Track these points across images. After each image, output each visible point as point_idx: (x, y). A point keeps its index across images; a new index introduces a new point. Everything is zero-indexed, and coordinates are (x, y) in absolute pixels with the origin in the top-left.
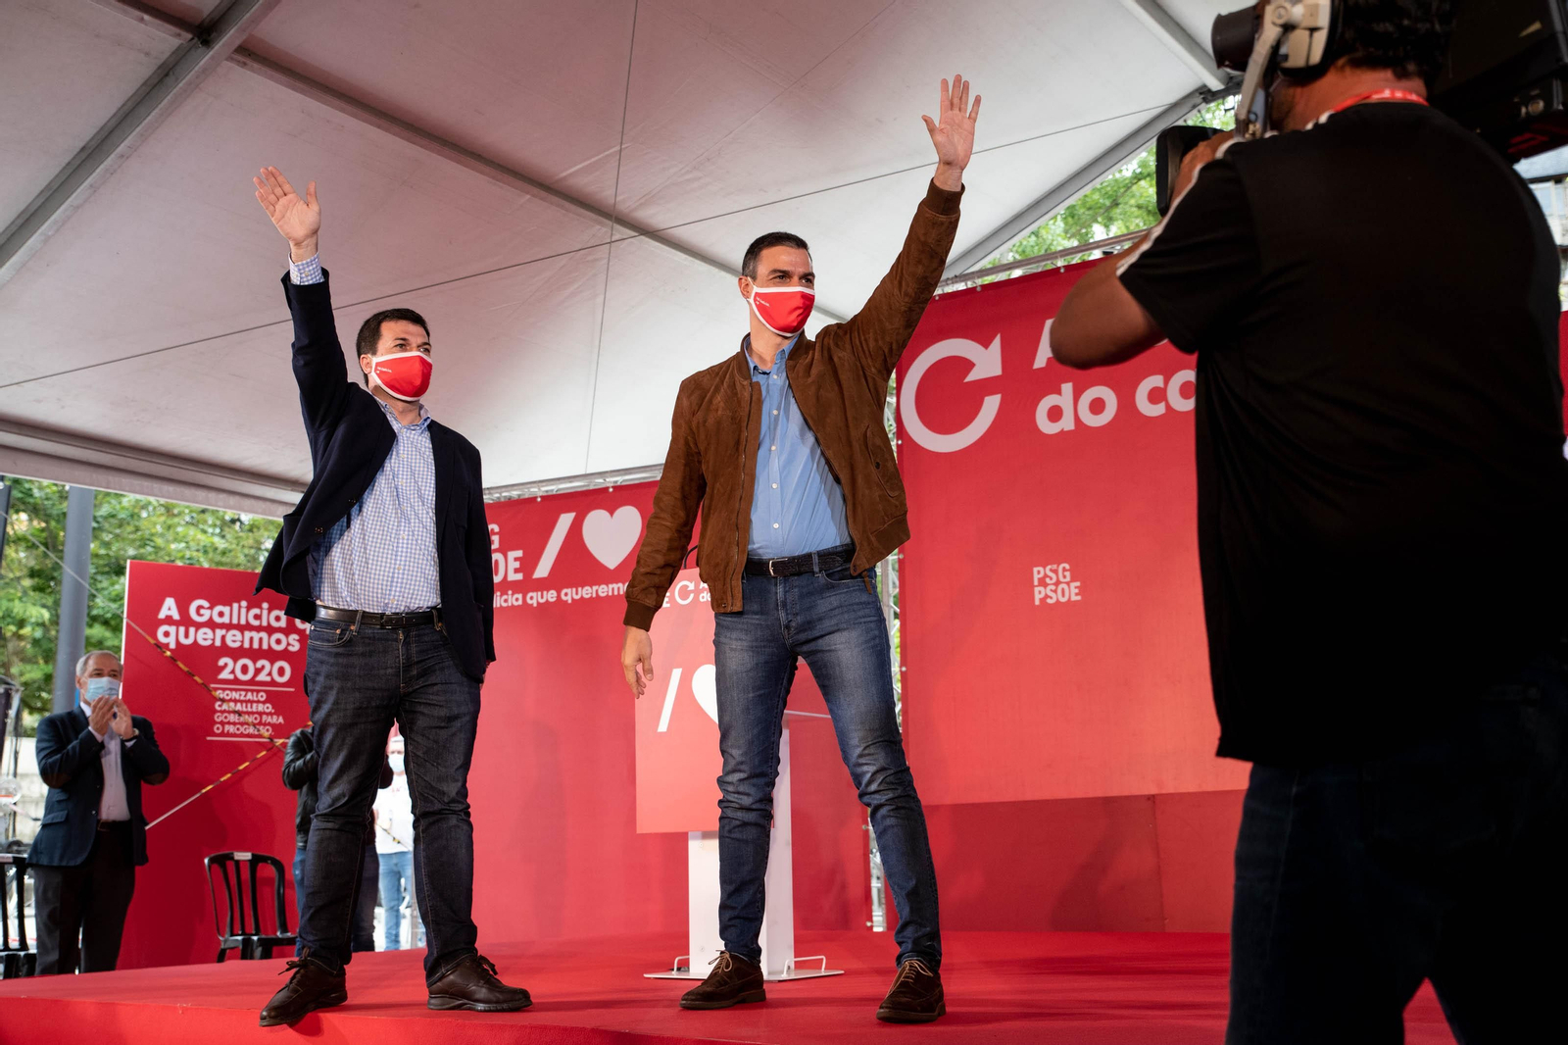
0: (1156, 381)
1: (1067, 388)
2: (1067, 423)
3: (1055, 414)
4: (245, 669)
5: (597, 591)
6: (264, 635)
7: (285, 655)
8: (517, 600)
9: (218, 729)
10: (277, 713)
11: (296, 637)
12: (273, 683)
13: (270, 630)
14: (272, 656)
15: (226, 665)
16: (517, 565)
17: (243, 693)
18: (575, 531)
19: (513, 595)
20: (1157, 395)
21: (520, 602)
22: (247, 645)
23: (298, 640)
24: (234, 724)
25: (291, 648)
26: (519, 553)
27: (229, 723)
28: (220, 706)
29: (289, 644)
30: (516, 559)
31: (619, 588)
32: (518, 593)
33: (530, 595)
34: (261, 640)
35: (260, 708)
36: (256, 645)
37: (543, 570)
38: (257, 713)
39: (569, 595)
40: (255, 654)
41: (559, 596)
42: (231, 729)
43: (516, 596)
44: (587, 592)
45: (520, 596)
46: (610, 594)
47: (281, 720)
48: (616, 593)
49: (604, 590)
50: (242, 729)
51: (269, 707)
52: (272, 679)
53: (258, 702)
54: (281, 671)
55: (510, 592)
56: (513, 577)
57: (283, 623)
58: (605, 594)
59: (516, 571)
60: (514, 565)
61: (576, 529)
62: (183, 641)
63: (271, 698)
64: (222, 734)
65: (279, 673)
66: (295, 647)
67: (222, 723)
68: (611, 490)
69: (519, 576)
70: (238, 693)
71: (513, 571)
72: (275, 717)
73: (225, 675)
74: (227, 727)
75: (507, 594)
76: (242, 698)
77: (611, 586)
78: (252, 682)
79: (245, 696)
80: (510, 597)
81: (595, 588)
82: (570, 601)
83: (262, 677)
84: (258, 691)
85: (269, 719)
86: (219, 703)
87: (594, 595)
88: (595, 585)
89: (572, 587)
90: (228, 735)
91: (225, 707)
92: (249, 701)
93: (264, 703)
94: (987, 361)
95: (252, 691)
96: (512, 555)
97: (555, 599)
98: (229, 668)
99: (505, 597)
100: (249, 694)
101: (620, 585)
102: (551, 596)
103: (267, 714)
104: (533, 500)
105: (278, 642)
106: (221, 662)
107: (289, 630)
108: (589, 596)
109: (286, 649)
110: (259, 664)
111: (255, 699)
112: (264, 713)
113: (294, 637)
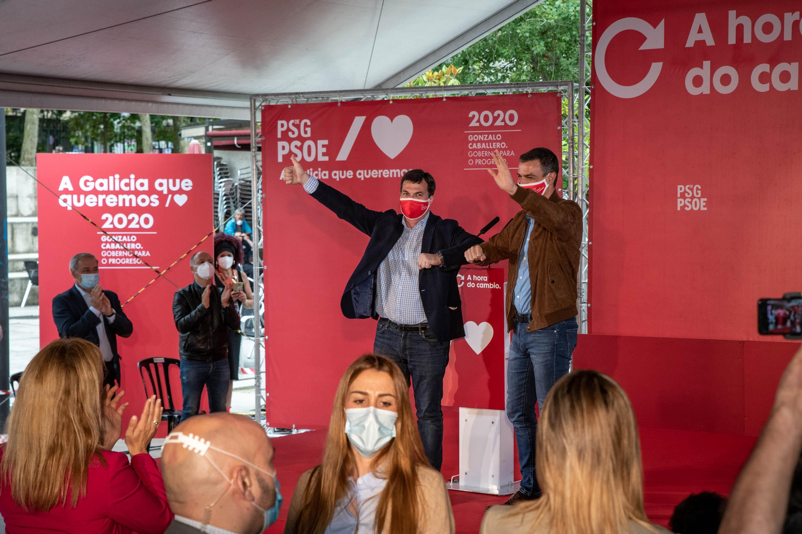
0: (765, 67)
1: (707, 65)
2: (705, 89)
4: (120, 221)
5: (382, 173)
6: (133, 197)
7: (149, 209)
8: (325, 175)
9: (104, 261)
10: (145, 249)
11: (157, 197)
12: (141, 229)
13: (137, 193)
14: (139, 210)
15: (107, 219)
16: (324, 150)
17: (120, 237)
18: (366, 130)
19: (321, 171)
20: (765, 78)
21: (327, 177)
22: (121, 204)
23: (157, 199)
24: (115, 257)
25: (152, 205)
26: (326, 142)
27: (112, 257)
28: (105, 246)
29: (151, 202)
30: (324, 146)
31: (397, 173)
32: (326, 170)
33: (334, 172)
34: (131, 200)
35: (133, 246)
36: (127, 204)
37: (343, 155)
38: (131, 250)
39: (362, 174)
40: (127, 210)
41: (355, 175)
42: (113, 261)
43: (324, 172)
44: (374, 174)
45: (327, 173)
46: (391, 176)
47: (148, 254)
48: (395, 176)
49: (386, 173)
50: (121, 261)
51: (139, 246)
52: (140, 226)
53: (131, 242)
54: (147, 221)
55: (320, 169)
56: (321, 158)
57: (146, 188)
58: (387, 176)
59: (324, 154)
60: (322, 150)
61: (366, 129)
62: (77, 204)
63: (140, 239)
64: (107, 265)
65: (146, 222)
66: (156, 203)
67: (107, 258)
68: (391, 102)
69: (326, 159)
70: (117, 237)
71: (321, 154)
72: (144, 252)
73: (107, 225)
74: (110, 260)
75: (318, 171)
76: (120, 240)
77: (391, 171)
78: (126, 229)
79: (122, 239)
80: (320, 172)
81: (380, 171)
82: (362, 179)
83: (133, 225)
84: (131, 235)
85: (139, 254)
86: (104, 244)
87: (380, 176)
88: (381, 169)
89: (364, 170)
90: (112, 265)
91: (108, 246)
92: (125, 242)
93: (135, 243)
95: (126, 235)
96: (321, 143)
97: (351, 177)
98: (109, 221)
99: (316, 172)
100: (125, 237)
101: (398, 171)
102: (349, 174)
103: (138, 250)
104: (335, 104)
105: (143, 201)
106: (104, 217)
107: (152, 191)
108: (376, 176)
109: (149, 205)
110: (130, 217)
111: (129, 240)
112: (136, 249)
113: (154, 197)
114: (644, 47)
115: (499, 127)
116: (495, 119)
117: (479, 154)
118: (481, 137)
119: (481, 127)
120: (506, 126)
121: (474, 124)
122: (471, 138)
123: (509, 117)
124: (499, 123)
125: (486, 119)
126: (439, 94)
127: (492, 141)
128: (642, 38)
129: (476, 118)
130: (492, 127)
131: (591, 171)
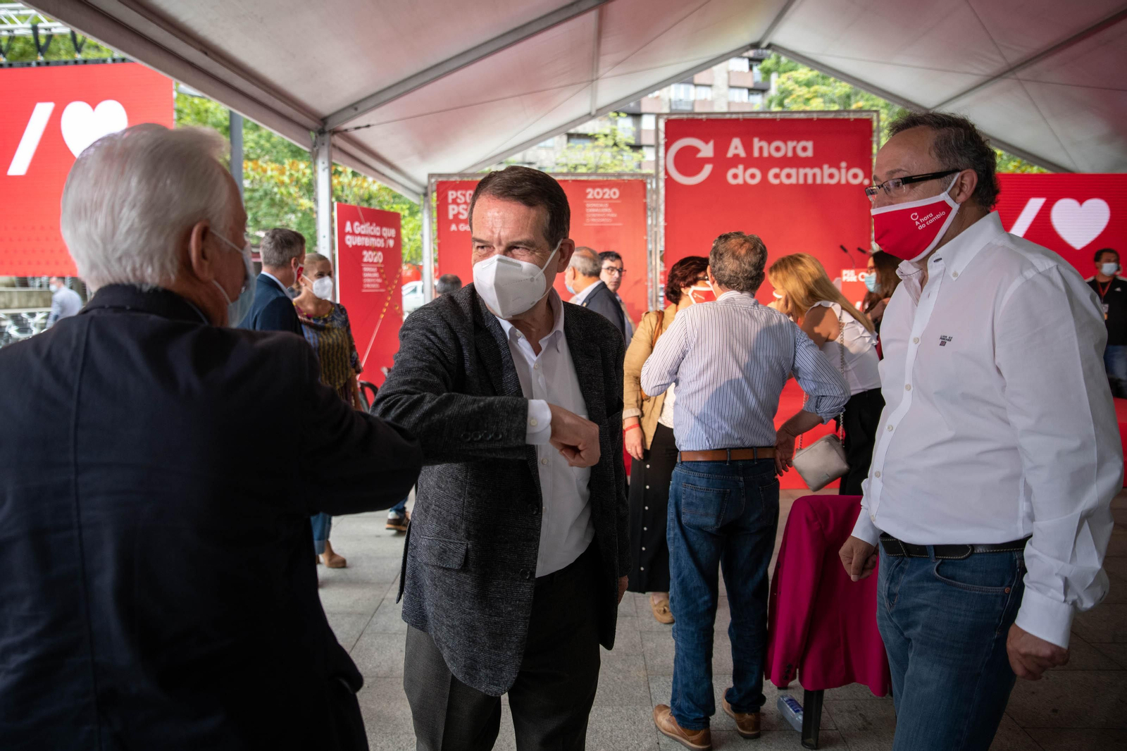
0: (776, 170)
1: (741, 167)
2: (740, 181)
3: (735, 176)
20: (777, 176)
94: (707, 150)
114: (700, 155)
115: (607, 199)
116: (604, 194)
117: (594, 215)
118: (594, 205)
119: (595, 199)
120: (611, 199)
121: (590, 196)
122: (588, 205)
123: (614, 193)
124: (606, 196)
125: (598, 193)
126: (567, 178)
127: (601, 208)
128: (697, 150)
129: (591, 193)
130: (602, 199)
131: (666, 228)
